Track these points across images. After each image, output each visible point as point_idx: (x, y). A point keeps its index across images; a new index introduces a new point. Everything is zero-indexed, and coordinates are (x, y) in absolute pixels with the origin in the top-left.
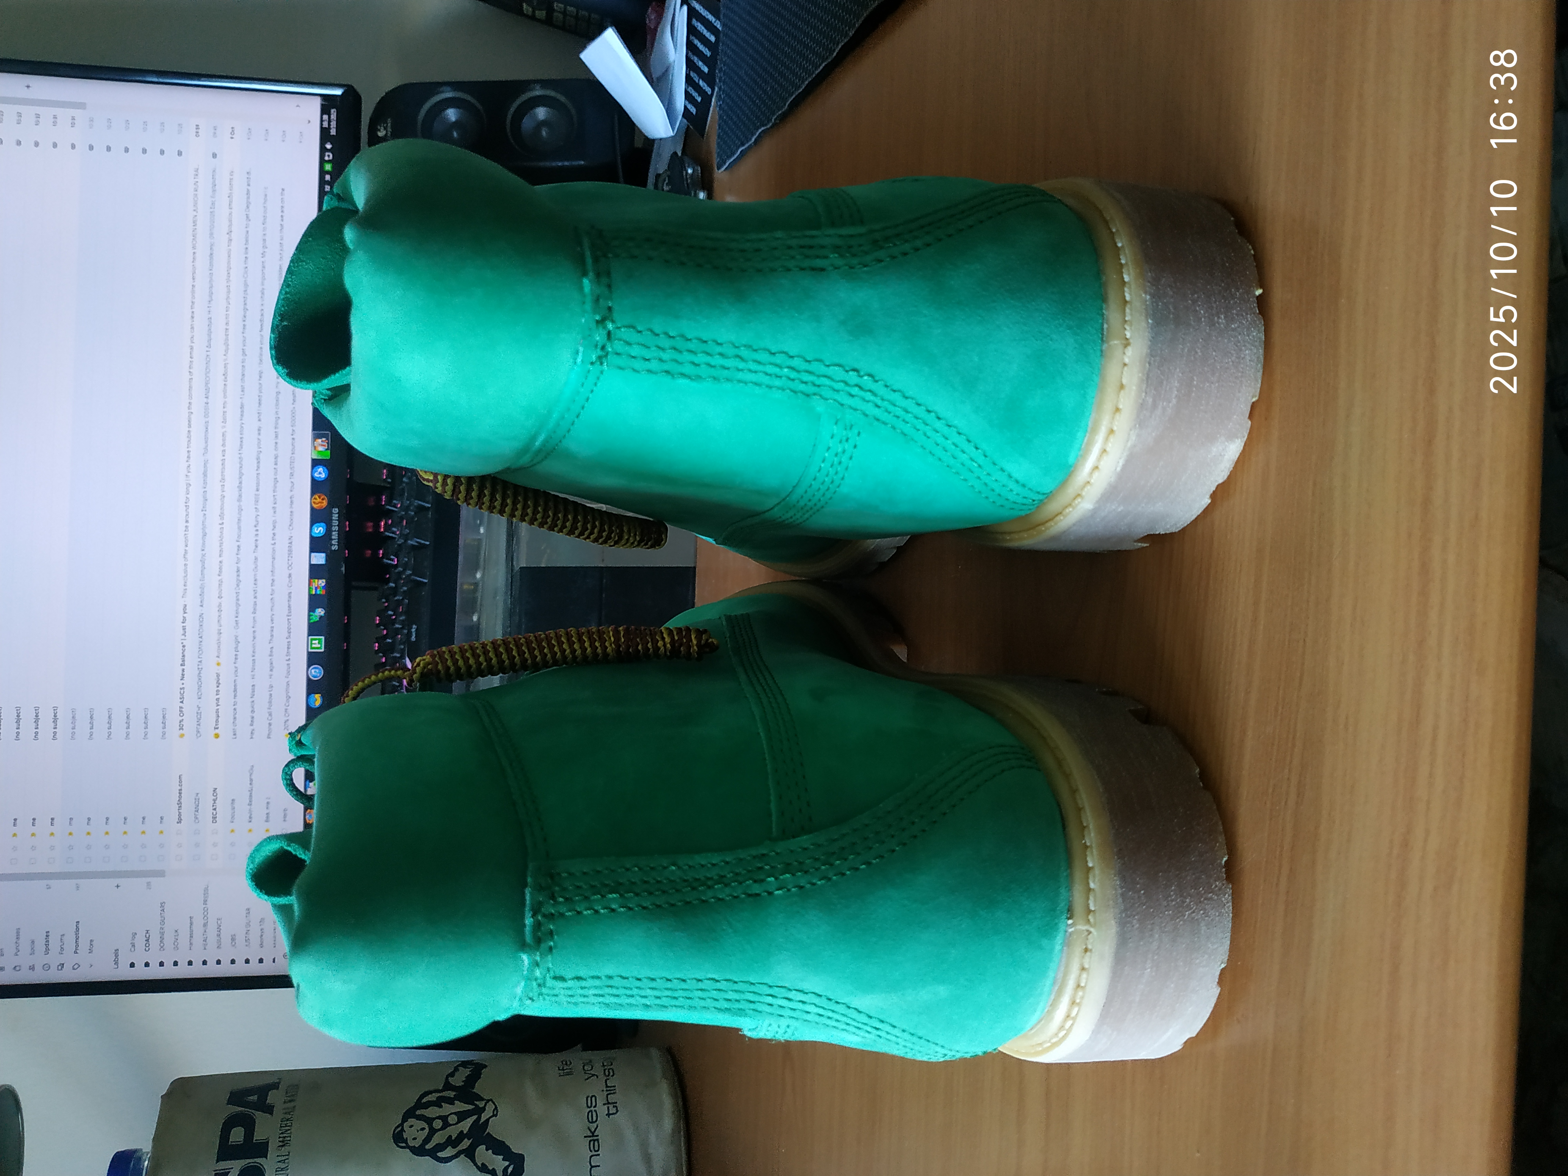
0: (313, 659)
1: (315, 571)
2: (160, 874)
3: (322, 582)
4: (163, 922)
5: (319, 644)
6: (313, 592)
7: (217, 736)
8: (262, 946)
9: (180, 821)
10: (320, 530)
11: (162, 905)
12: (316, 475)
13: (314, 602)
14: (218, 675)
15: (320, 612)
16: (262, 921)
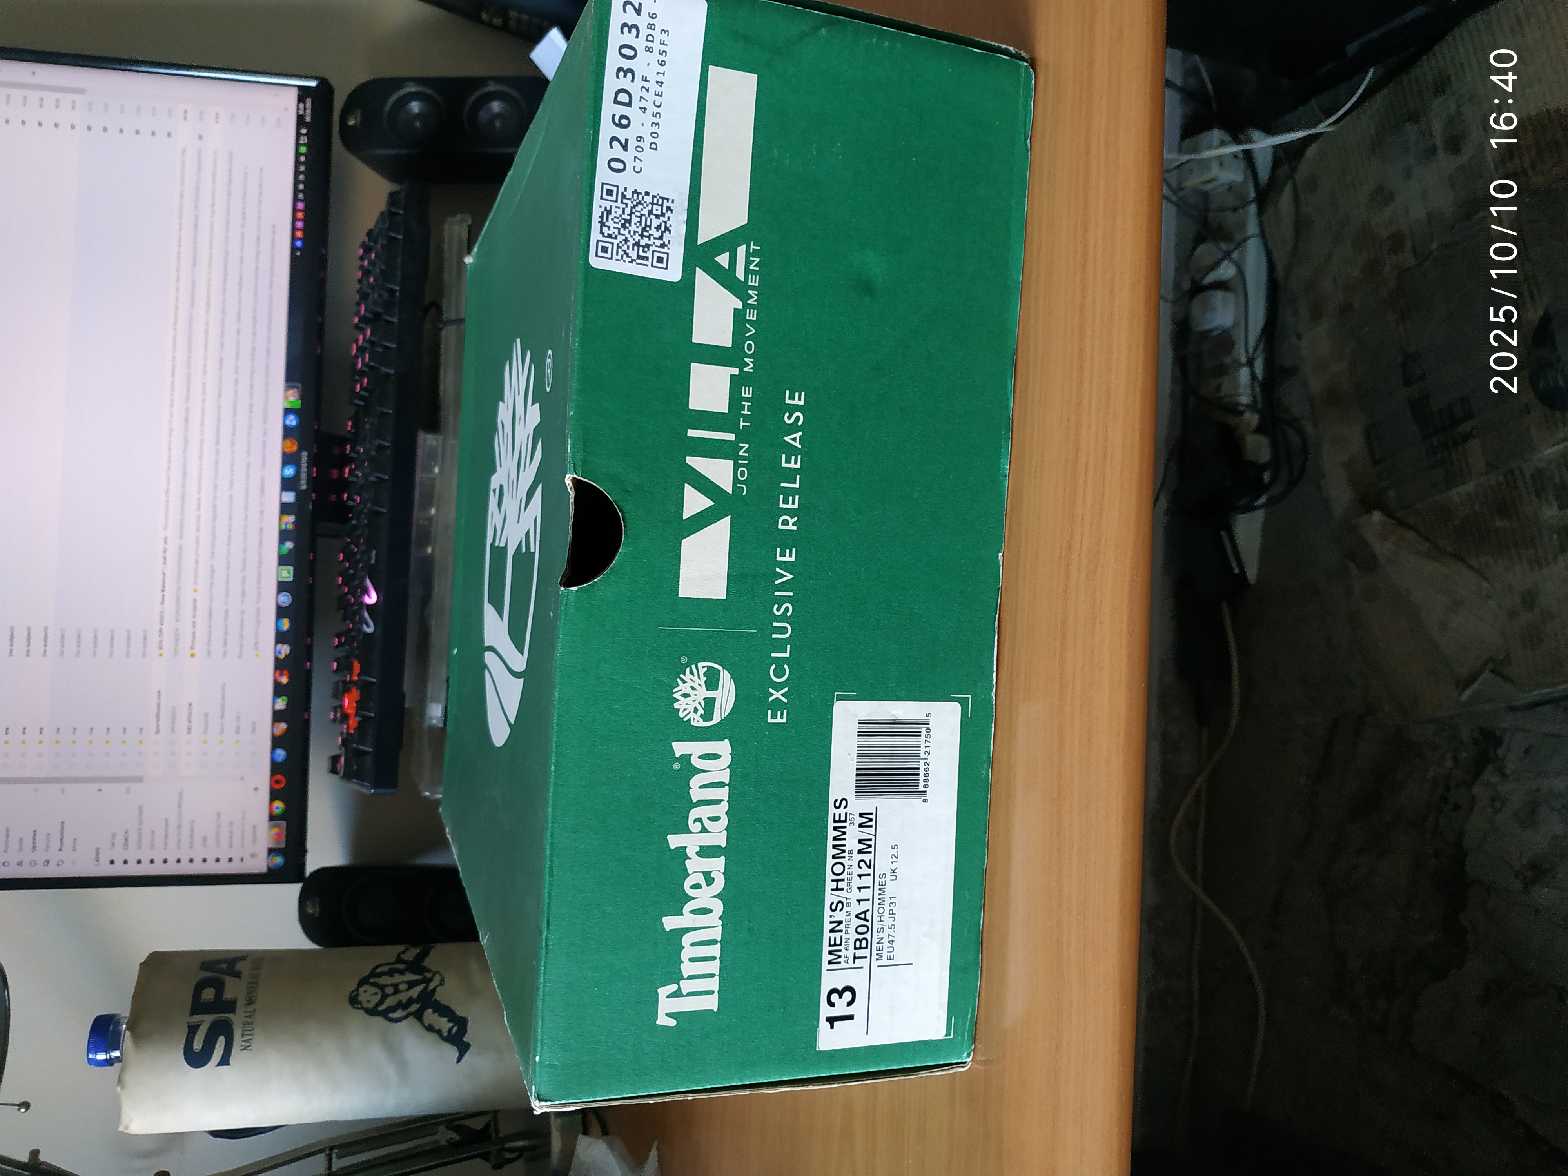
0: (282, 587)
1: (285, 509)
2: (139, 780)
3: (291, 519)
4: (140, 823)
5: (287, 573)
6: (283, 527)
7: (192, 655)
8: (231, 846)
9: (158, 732)
10: (290, 471)
11: (141, 808)
12: (288, 422)
13: (284, 536)
14: (195, 600)
15: (289, 545)
16: (231, 824)
